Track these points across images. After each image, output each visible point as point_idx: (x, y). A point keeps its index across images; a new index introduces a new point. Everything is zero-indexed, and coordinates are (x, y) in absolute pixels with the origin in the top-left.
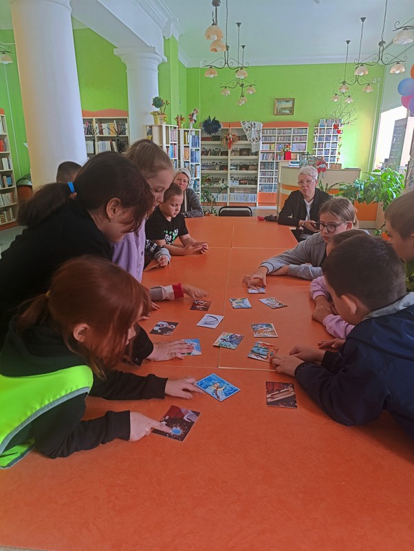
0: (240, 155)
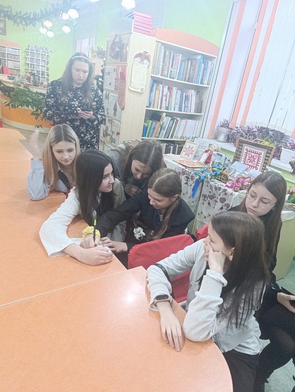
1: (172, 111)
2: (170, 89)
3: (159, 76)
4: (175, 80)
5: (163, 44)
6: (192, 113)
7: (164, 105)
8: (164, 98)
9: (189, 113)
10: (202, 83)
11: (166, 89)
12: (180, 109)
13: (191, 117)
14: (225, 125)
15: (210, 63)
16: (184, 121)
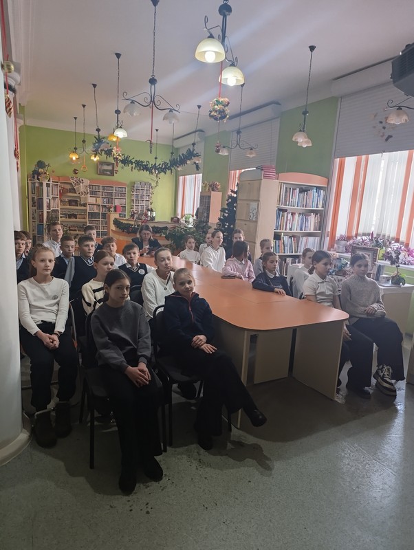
0: (70, 205)
1: (295, 231)
2: (293, 214)
3: (283, 206)
4: (296, 207)
5: (284, 183)
6: (312, 231)
7: (288, 227)
8: (288, 221)
9: (309, 231)
10: (317, 207)
11: (290, 215)
12: (301, 229)
13: (310, 235)
14: (342, 238)
15: (322, 191)
16: (304, 239)
